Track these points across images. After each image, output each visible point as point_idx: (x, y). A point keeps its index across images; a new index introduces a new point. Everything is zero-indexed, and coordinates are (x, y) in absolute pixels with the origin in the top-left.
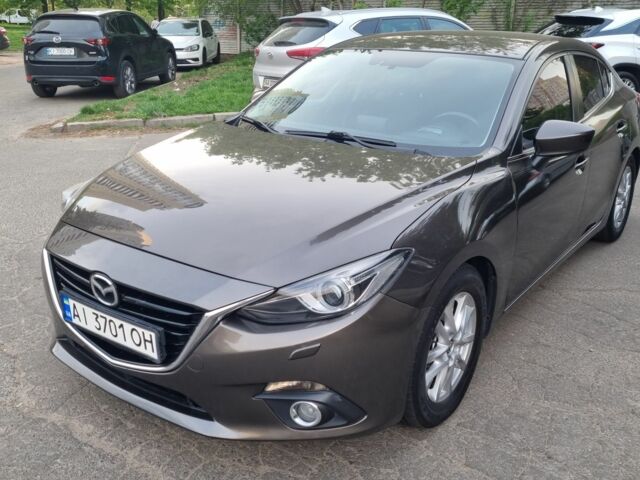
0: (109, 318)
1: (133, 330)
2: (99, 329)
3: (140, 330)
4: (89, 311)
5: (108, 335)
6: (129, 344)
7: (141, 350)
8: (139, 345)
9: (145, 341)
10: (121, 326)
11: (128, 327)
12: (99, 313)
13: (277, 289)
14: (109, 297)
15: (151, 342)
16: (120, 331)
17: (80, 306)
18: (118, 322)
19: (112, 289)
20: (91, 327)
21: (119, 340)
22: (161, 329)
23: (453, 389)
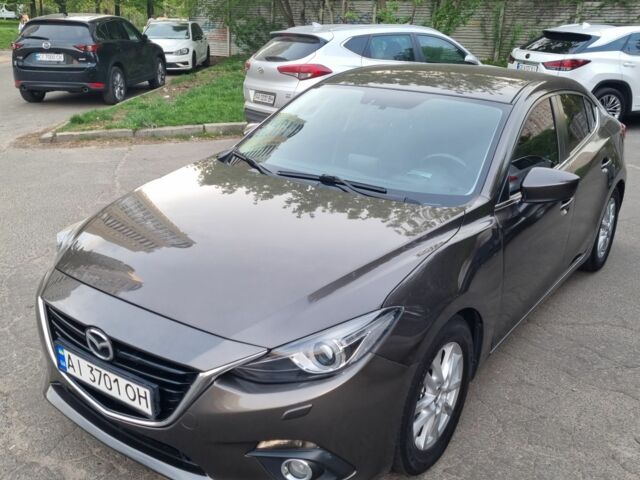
0: (104, 372)
1: (128, 385)
2: (94, 381)
3: (135, 386)
4: (84, 363)
5: (102, 388)
6: (124, 398)
7: (135, 404)
8: (134, 400)
9: (140, 396)
10: (116, 380)
11: (123, 382)
12: (94, 367)
13: (270, 350)
14: (104, 351)
15: (146, 398)
16: (114, 385)
17: (75, 358)
18: (113, 377)
19: (107, 344)
20: (86, 378)
21: (114, 393)
22: (156, 386)
23: (440, 435)
